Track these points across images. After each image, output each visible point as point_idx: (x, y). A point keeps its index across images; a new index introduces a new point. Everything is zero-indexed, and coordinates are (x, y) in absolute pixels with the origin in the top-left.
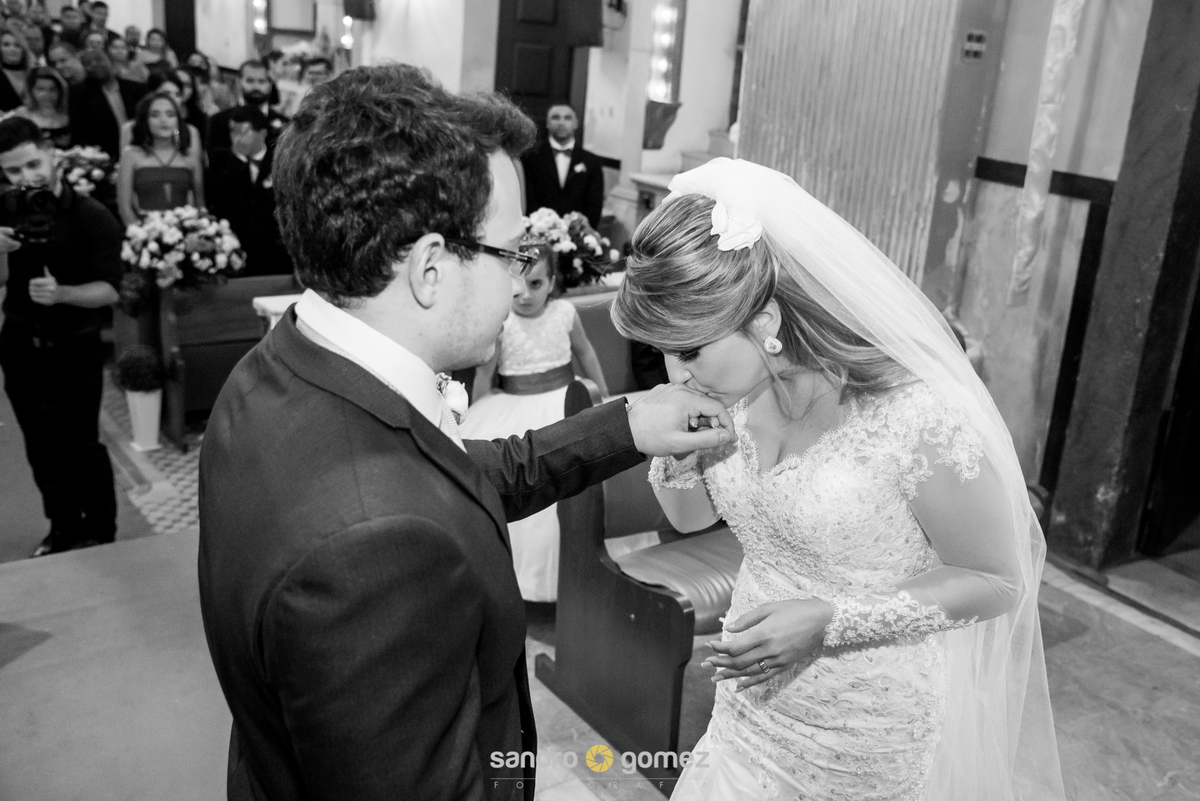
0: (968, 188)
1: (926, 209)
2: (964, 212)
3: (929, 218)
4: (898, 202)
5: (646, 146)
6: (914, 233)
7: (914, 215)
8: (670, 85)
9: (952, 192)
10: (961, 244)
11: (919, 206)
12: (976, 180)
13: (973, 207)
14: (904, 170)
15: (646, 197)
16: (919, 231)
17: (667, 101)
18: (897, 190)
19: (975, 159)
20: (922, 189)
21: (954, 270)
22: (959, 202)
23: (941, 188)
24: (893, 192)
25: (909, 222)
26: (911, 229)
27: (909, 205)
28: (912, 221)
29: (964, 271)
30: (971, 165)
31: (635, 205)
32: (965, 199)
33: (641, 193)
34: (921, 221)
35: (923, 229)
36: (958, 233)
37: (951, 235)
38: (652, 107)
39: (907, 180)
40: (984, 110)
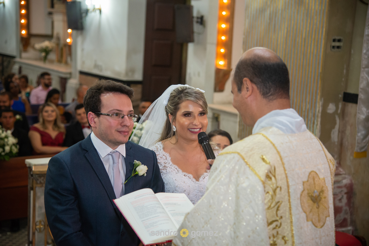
0: (340, 106)
1: (318, 116)
2: (339, 117)
3: (319, 120)
4: (306, 114)
5: (216, 90)
6: (313, 127)
7: (313, 118)
8: (227, 60)
9: (331, 108)
10: (339, 132)
11: (314, 115)
12: (344, 103)
13: (343, 115)
14: (308, 100)
15: (216, 115)
16: (315, 126)
17: (225, 68)
18: (305, 108)
19: (342, 93)
20: (315, 107)
21: (336, 143)
22: (336, 112)
23: (325, 107)
24: (304, 110)
25: (311, 122)
26: (312, 125)
27: (311, 115)
28: (312, 122)
29: (341, 144)
30: (341, 96)
31: (211, 120)
32: (339, 111)
33: (214, 114)
34: (316, 121)
35: (317, 125)
36: (337, 127)
37: (333, 127)
38: (218, 71)
39: (309, 103)
40: (345, 71)
